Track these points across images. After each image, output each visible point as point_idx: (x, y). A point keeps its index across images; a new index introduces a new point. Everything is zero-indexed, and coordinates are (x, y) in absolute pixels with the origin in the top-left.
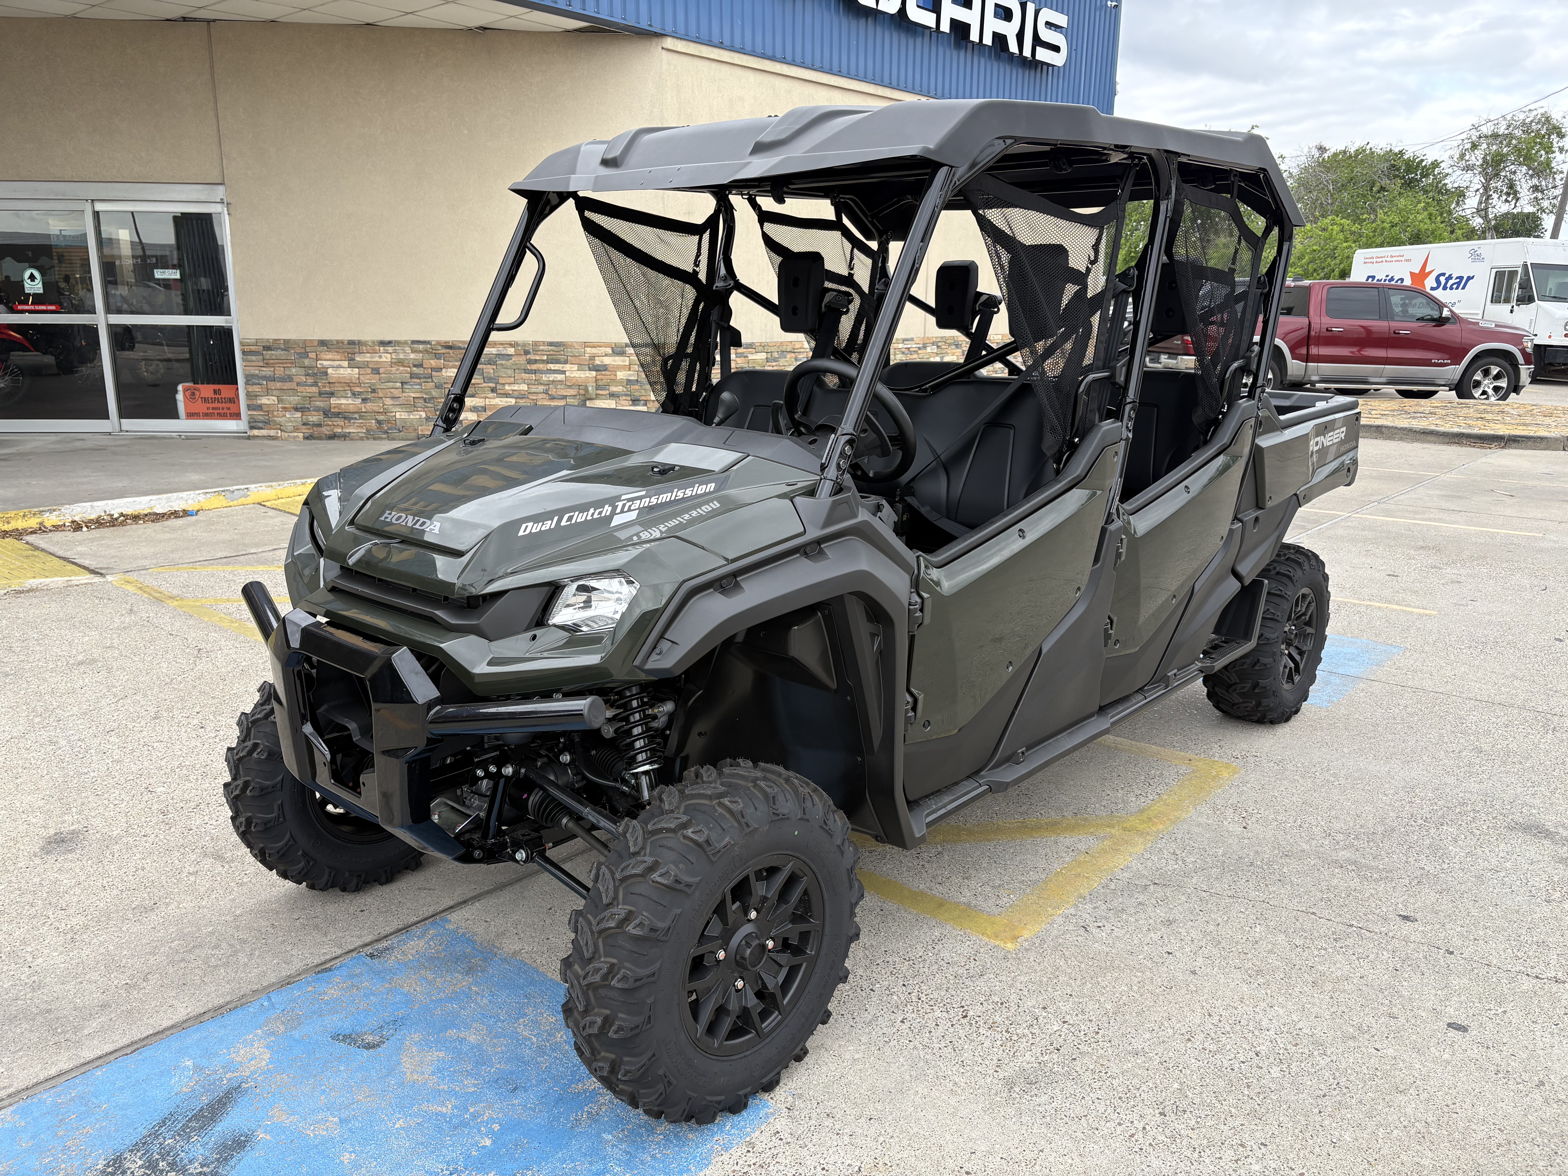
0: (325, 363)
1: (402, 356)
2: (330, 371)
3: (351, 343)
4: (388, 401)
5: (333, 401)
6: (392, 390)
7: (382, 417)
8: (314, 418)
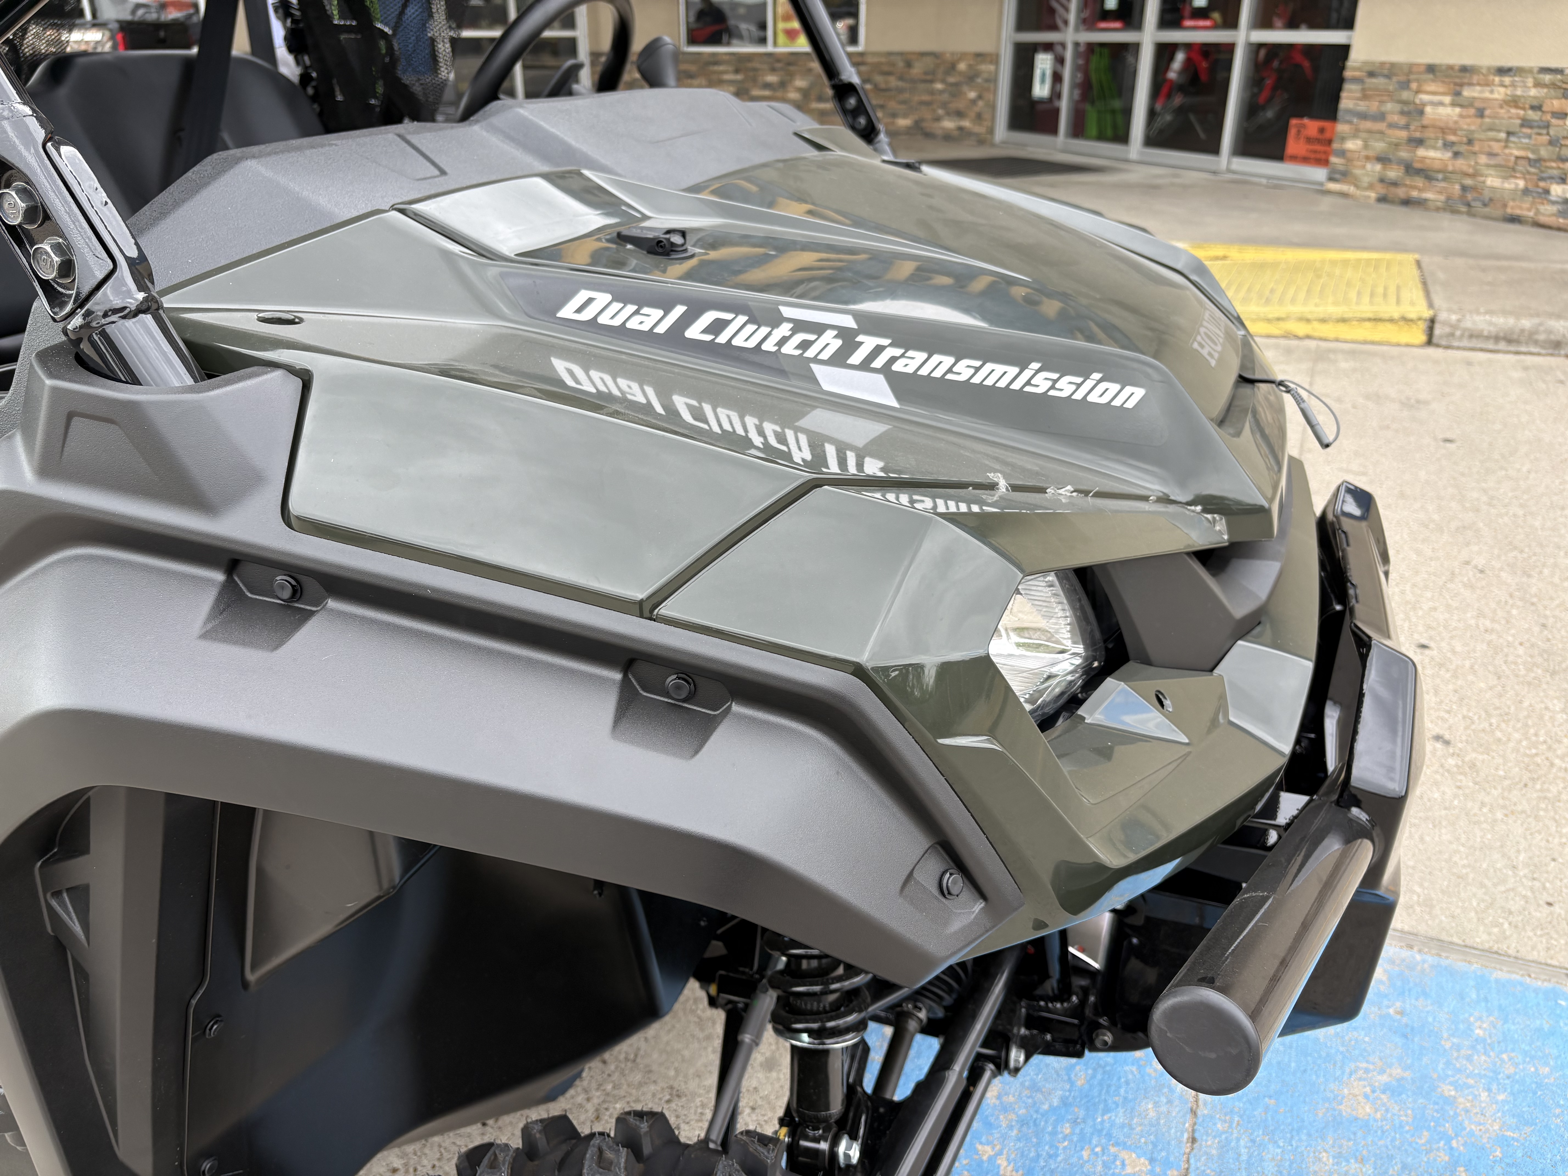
0: (1425, 97)
1: (1519, 92)
2: (1428, 109)
3: (1464, 69)
4: (1483, 159)
5: (1421, 152)
6: (1493, 143)
7: (1468, 182)
8: (1393, 173)
